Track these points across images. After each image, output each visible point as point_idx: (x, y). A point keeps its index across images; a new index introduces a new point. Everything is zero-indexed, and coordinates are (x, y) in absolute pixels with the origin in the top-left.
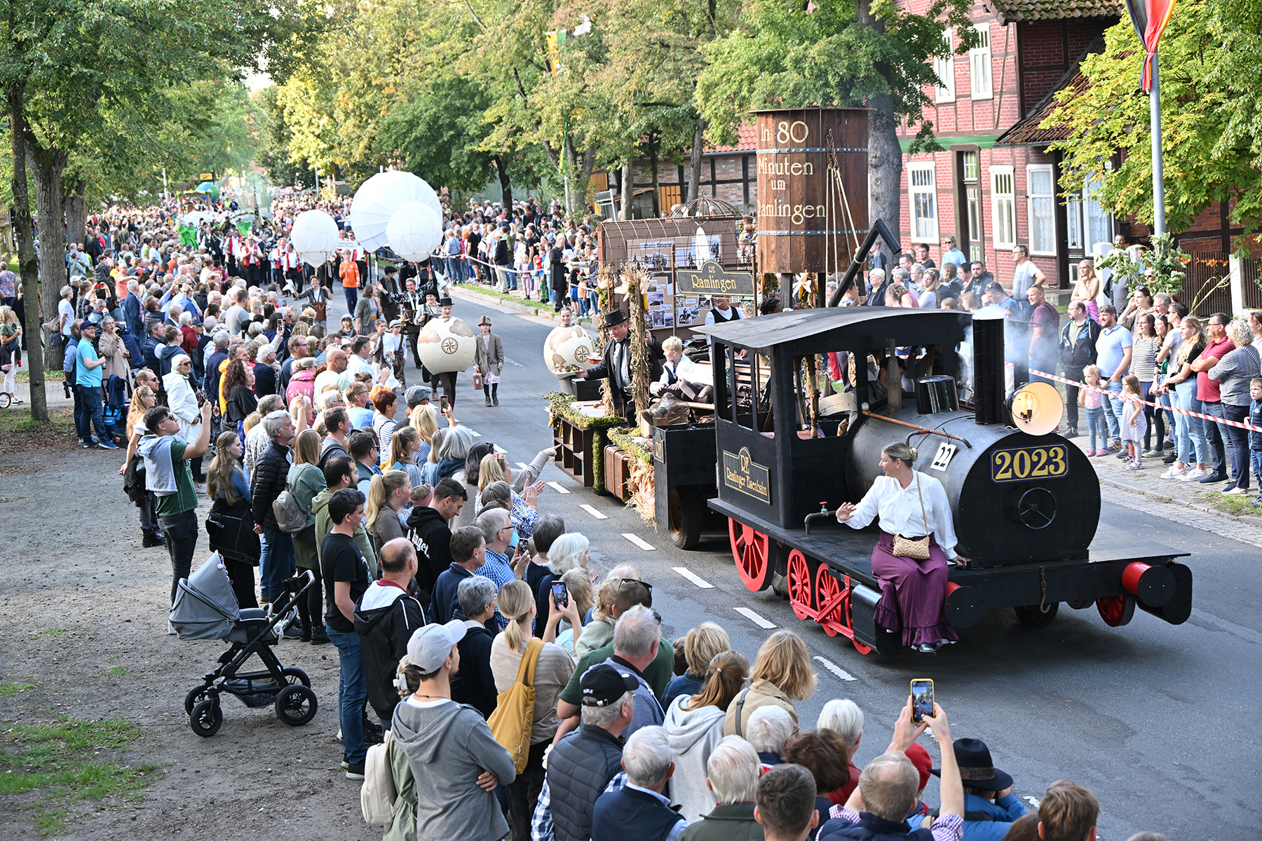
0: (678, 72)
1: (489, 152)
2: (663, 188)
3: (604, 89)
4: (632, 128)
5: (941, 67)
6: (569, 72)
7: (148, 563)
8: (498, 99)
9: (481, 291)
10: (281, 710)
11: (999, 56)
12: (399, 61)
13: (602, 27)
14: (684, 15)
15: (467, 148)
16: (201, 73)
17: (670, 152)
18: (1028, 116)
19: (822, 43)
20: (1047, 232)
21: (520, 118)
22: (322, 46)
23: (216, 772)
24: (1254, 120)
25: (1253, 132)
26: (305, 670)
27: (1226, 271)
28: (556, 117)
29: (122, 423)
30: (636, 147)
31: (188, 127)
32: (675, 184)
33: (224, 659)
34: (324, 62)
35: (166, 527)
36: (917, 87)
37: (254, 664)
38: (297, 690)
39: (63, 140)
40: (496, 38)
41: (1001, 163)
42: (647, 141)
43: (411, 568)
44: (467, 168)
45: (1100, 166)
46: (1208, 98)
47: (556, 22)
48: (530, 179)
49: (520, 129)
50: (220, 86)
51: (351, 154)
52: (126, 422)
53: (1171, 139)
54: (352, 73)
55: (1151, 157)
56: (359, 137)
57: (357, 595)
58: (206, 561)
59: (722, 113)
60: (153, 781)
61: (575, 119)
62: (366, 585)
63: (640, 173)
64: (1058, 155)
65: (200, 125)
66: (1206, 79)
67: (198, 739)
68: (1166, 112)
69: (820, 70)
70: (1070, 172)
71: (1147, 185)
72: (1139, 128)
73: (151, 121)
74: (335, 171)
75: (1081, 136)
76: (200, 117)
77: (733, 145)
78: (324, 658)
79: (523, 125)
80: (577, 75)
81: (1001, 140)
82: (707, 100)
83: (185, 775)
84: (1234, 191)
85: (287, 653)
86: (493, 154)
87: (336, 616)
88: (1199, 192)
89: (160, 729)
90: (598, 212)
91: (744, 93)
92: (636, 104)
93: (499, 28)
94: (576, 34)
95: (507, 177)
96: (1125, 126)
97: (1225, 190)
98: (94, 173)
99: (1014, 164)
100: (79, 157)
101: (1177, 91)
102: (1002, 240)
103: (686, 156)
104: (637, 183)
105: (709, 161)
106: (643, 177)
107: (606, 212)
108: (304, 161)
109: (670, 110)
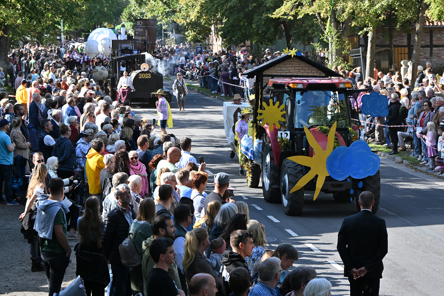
1: (279, 18)
2: (396, 48)
4: (377, 7)
15: (264, 15)
17: (403, 25)
32: (404, 46)
44: (264, 29)
48: (306, 39)
49: (301, 4)
63: (381, 37)
86: (281, 20)
90: (351, 62)
95: (291, 36)
103: (413, 27)
104: (379, 44)
105: (429, 31)
106: (383, 40)
107: (357, 63)
108: (155, 19)
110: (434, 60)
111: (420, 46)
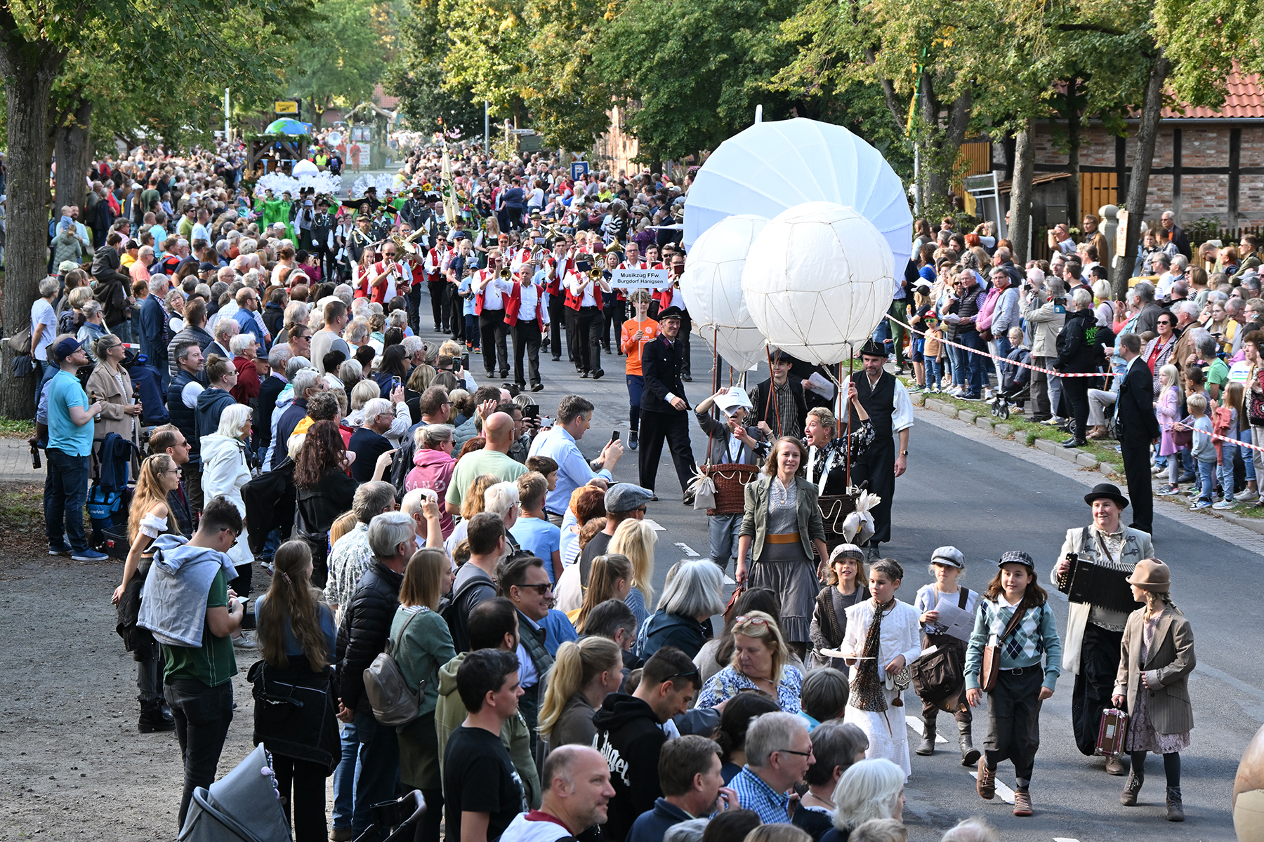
1: (787, 92)
2: (1087, 175)
4: (1039, 65)
7: (145, 759)
15: (749, 84)
17: (1103, 113)
21: (843, 38)
28: (904, 41)
29: (121, 517)
30: (1044, 100)
32: (1108, 170)
35: (180, 700)
39: (57, 27)
42: (1063, 91)
49: (843, 57)
51: (549, 82)
52: (127, 514)
56: (565, 54)
58: (243, 760)
59: (1198, 49)
61: (940, 45)
63: (1048, 145)
73: (210, 5)
74: (519, 111)
77: (1215, 106)
79: (849, 48)
82: (1172, 24)
86: (792, 97)
90: (970, 210)
91: (1239, 16)
92: (1048, 25)
98: (107, 88)
103: (1132, 121)
104: (1041, 162)
105: (1171, 132)
106: (1053, 153)
107: (984, 210)
108: (466, 89)
109: (1108, 39)
110: (1185, 206)
111: (1148, 170)
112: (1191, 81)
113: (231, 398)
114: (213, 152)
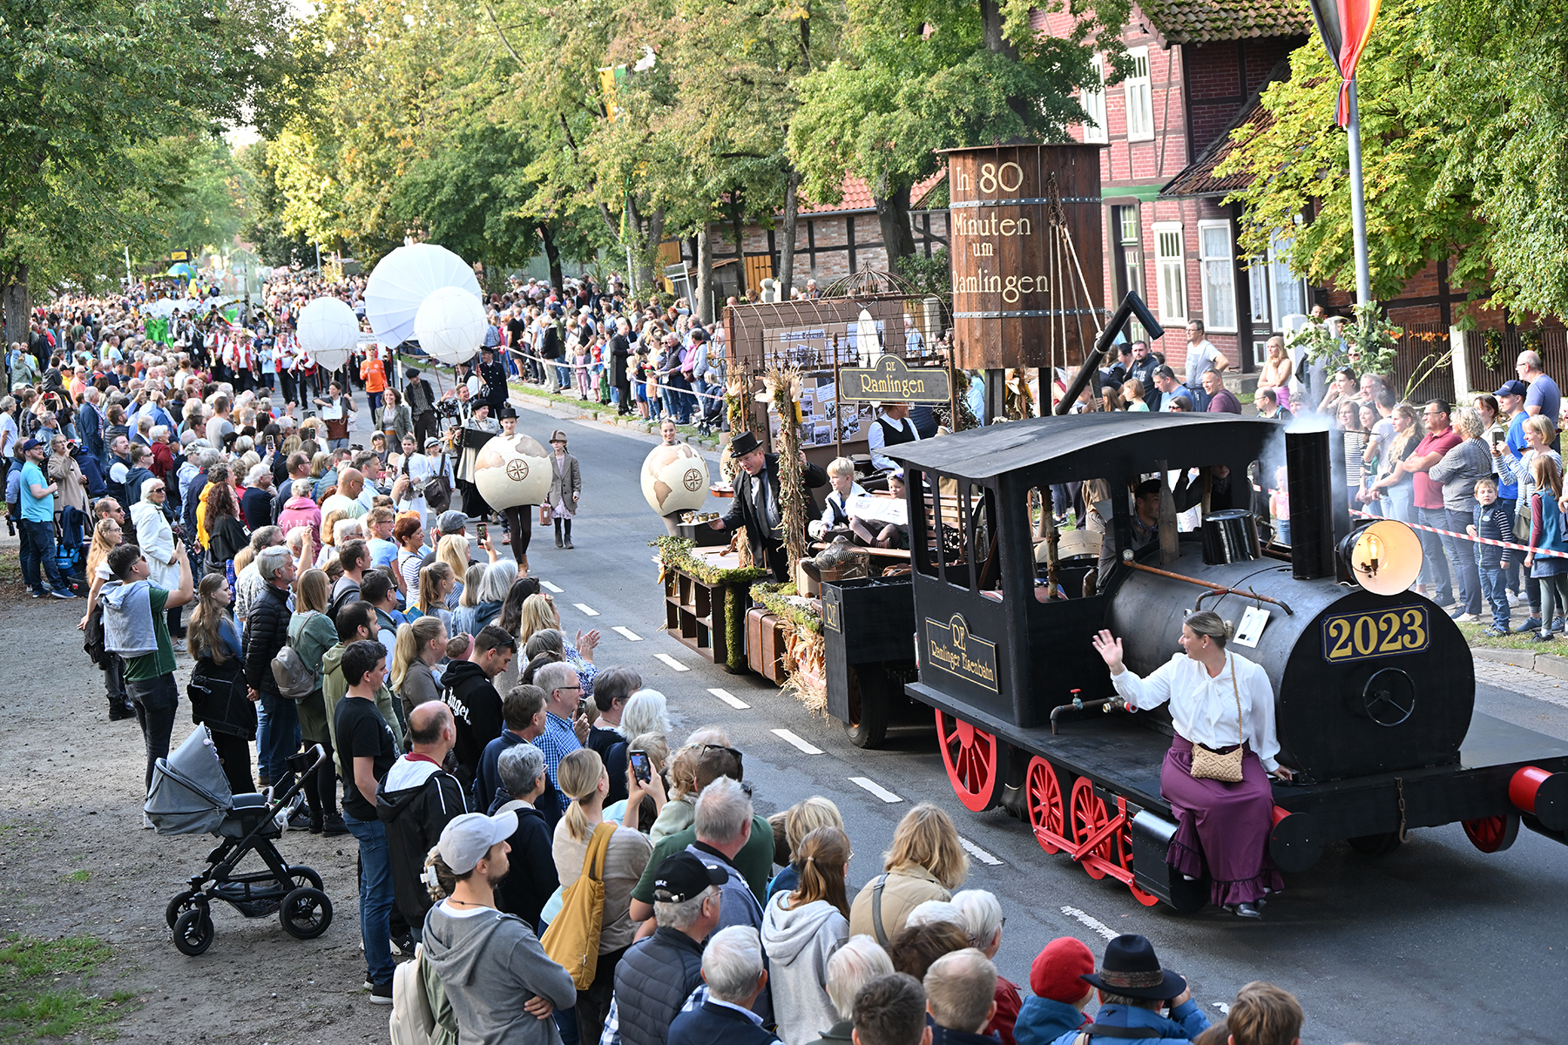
0: (764, 114)
1: (532, 218)
2: (750, 259)
3: (673, 138)
4: (710, 185)
5: (1088, 100)
6: (629, 117)
7: (117, 740)
8: (542, 151)
9: (526, 391)
10: (286, 919)
11: (1161, 86)
12: (417, 108)
13: (669, 60)
14: (771, 44)
15: (505, 214)
16: (171, 127)
17: (757, 215)
18: (1199, 160)
19: (942, 75)
20: (1225, 303)
21: (570, 175)
22: (321, 91)
23: (208, 999)
24: (1475, 161)
25: (1475, 174)
26: (316, 868)
27: (1447, 346)
28: (614, 173)
29: (81, 565)
30: (714, 208)
31: (156, 195)
32: (764, 254)
33: (215, 857)
34: (324, 110)
35: (139, 695)
36: (1061, 127)
37: (252, 863)
38: (307, 894)
40: (538, 76)
41: (1166, 219)
42: (728, 200)
43: (446, 739)
44: (506, 239)
45: (1288, 219)
46: (1419, 133)
47: (611, 56)
48: (584, 252)
49: (570, 189)
50: (195, 142)
51: (361, 224)
52: (85, 564)
53: (1375, 185)
54: (359, 124)
55: (1350, 208)
56: (370, 203)
57: (381, 772)
58: (189, 736)
59: (821, 165)
60: (129, 1013)
61: (638, 175)
62: (392, 760)
63: (720, 240)
64: (1236, 209)
65: (171, 192)
66: (1416, 111)
67: (184, 958)
68: (1369, 152)
69: (940, 108)
70: (1252, 229)
71: (1346, 241)
72: (1335, 172)
73: (108, 188)
74: (341, 246)
75: (1264, 185)
76: (170, 182)
77: (836, 204)
78: (339, 853)
79: (574, 184)
80: (639, 121)
81: (1167, 191)
82: (801, 148)
83: (168, 1004)
84: (1454, 248)
85: (294, 848)
86: (537, 220)
87: (356, 800)
88: (1411, 249)
89: (135, 947)
90: (669, 290)
91: (847, 138)
92: (713, 155)
93: (542, 64)
94: (637, 69)
95: (556, 249)
96: (1318, 170)
97: (1443, 247)
98: (39, 254)
99: (1183, 220)
100: (20, 235)
101: (1381, 126)
102: (1170, 314)
103: (778, 218)
104: (717, 252)
105: (806, 223)
106: (724, 245)
107: (680, 289)
108: (302, 234)
109: (756, 161)
111: (793, 252)
112: (818, 188)
113: (150, 473)
114: (121, 294)
